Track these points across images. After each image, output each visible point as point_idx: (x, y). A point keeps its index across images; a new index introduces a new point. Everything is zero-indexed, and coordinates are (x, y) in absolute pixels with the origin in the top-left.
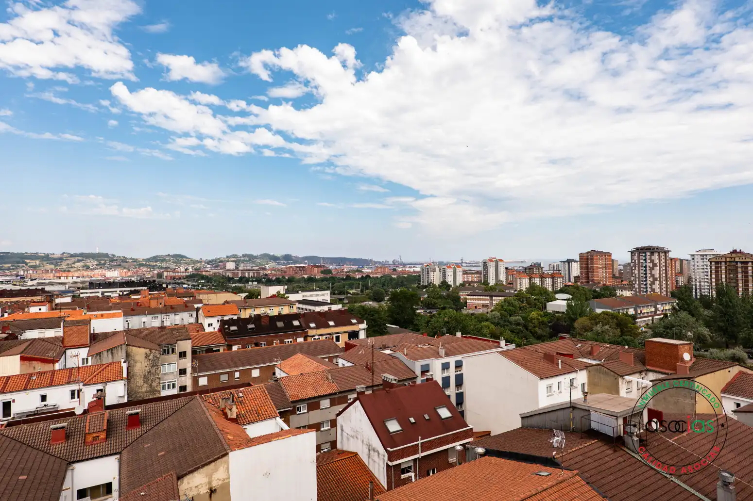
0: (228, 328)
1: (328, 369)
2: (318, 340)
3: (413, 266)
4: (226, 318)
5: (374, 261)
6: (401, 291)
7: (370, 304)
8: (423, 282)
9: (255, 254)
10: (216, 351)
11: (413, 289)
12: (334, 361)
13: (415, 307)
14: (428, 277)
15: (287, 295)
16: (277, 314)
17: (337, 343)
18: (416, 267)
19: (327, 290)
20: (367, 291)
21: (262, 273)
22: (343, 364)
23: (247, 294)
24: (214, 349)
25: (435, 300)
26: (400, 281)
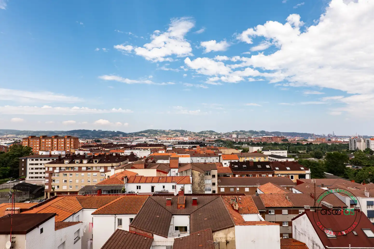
0: (234, 166)
1: (287, 193)
2: (281, 177)
3: (343, 138)
4: (233, 161)
5: (315, 135)
6: (334, 153)
7: (313, 160)
8: (351, 148)
9: (246, 131)
10: (228, 176)
11: (343, 152)
12: (290, 189)
13: (345, 163)
14: (355, 145)
15: (263, 152)
16: (258, 161)
17: (292, 180)
18: (346, 139)
19: (285, 150)
20: (310, 152)
21: (250, 140)
22: (296, 192)
23: (243, 150)
24: (227, 175)
25: (361, 160)
26: (334, 147)
